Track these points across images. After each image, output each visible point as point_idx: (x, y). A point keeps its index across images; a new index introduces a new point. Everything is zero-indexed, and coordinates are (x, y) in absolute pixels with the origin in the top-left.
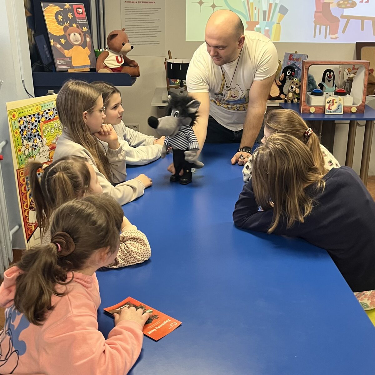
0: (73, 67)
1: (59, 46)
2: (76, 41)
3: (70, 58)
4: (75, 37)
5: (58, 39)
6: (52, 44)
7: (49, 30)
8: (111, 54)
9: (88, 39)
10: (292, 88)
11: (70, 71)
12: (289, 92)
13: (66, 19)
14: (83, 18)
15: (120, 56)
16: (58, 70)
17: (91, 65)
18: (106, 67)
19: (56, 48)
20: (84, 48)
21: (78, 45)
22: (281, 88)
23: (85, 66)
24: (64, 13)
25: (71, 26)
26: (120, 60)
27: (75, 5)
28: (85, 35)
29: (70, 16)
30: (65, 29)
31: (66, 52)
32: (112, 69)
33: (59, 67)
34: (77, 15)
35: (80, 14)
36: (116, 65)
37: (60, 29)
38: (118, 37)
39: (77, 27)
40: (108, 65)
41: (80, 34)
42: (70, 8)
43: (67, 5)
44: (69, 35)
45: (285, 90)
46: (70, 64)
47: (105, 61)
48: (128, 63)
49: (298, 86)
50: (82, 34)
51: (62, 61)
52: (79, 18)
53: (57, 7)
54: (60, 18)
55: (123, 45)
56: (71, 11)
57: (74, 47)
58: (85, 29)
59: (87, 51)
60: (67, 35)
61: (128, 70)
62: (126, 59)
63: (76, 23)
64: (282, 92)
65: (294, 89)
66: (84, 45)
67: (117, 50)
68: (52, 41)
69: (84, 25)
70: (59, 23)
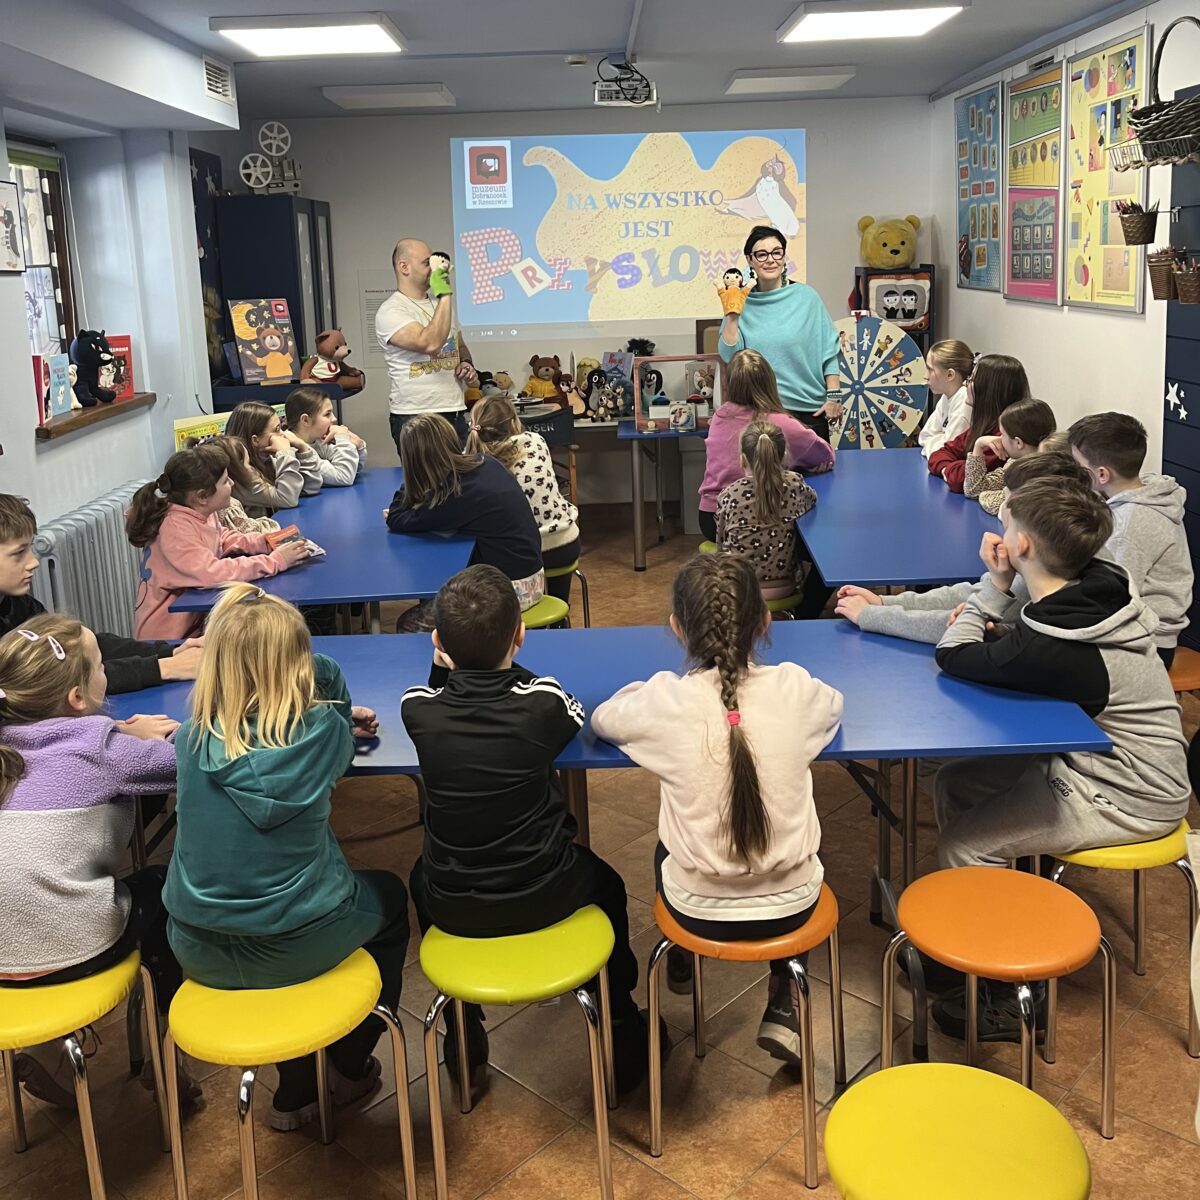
0: (267, 379)
1: (249, 353)
2: (274, 346)
3: (264, 368)
4: (272, 341)
5: (248, 344)
6: (240, 351)
7: (237, 334)
8: (320, 360)
9: (290, 343)
10: (601, 400)
11: (262, 384)
12: (599, 406)
13: (260, 318)
14: (284, 317)
15: (335, 364)
16: (246, 383)
17: (293, 376)
18: (313, 377)
19: (246, 356)
20: (284, 354)
21: (277, 351)
22: (586, 400)
23: (284, 377)
24: (259, 312)
25: (267, 326)
26: (333, 367)
27: (274, 302)
28: (286, 339)
29: (266, 314)
30: (259, 332)
31: (259, 361)
32: (322, 380)
33: (249, 379)
34: (275, 313)
35: (280, 312)
36: (327, 374)
37: (253, 332)
38: (330, 338)
39: (276, 328)
40: (317, 375)
41: (279, 337)
42: (267, 305)
43: (263, 302)
44: (264, 338)
45: (592, 404)
46: (263, 375)
47: (313, 371)
48: (346, 371)
49: (611, 397)
50: (282, 337)
51: (253, 372)
52: (279, 317)
53: (249, 305)
54: (253, 318)
55: (337, 348)
56: (269, 308)
57: (271, 354)
58: (286, 330)
59: (288, 358)
60: (261, 338)
61: (345, 381)
62: (343, 365)
63: (274, 323)
64: (588, 408)
65: (605, 402)
66: (284, 350)
67: (329, 356)
68: (240, 347)
69: (285, 325)
70: (251, 325)
